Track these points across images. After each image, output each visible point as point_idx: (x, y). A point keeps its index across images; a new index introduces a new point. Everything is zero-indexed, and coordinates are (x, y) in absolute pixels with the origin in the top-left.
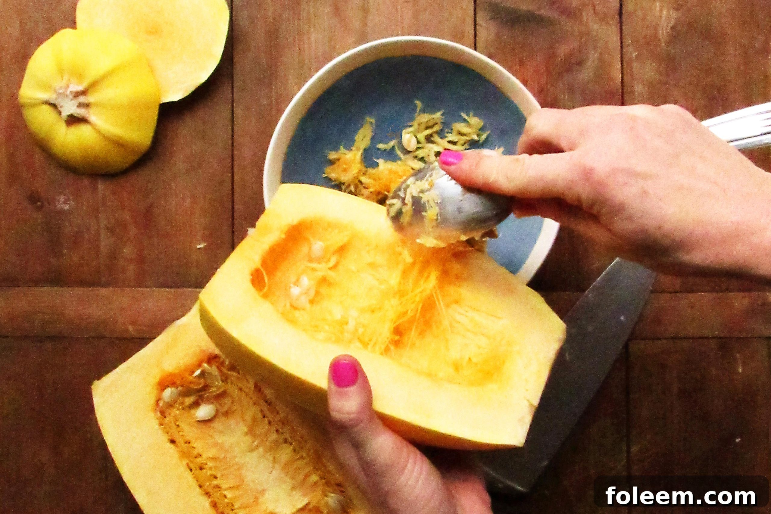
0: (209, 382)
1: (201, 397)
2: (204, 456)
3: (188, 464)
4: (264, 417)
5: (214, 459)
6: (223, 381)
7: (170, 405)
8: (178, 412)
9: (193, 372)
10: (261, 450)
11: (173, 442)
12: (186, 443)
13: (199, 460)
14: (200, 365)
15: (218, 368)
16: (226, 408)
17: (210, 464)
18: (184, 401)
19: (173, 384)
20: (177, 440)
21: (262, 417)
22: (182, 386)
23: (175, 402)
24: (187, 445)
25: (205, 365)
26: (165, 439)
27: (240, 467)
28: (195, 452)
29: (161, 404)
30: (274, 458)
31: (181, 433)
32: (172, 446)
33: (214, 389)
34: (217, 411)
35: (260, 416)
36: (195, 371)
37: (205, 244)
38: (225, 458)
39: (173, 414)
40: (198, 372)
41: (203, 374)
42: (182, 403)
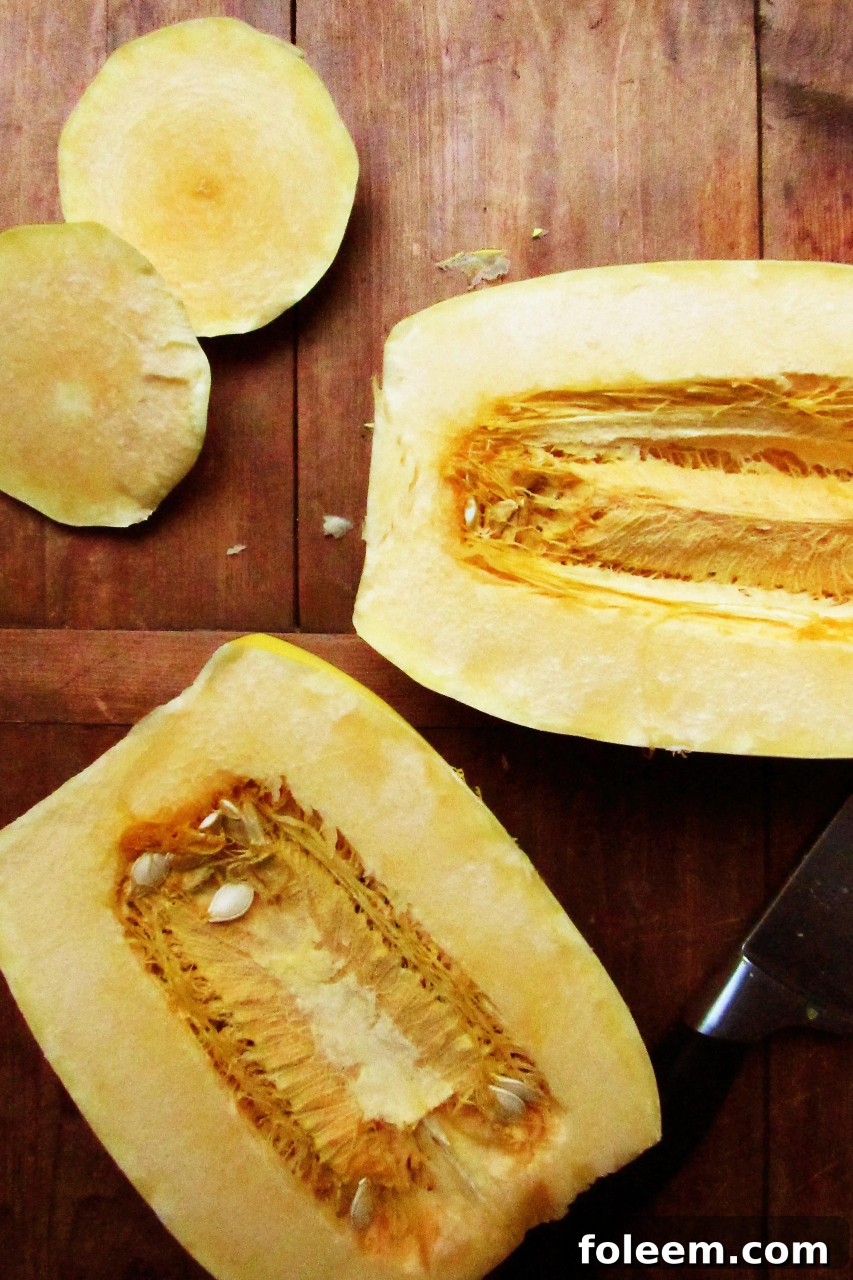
0: (236, 837)
1: (221, 870)
2: (228, 998)
3: (189, 1020)
4: (358, 909)
5: (248, 1003)
6: (268, 834)
7: (151, 891)
8: (168, 905)
9: (200, 820)
10: (351, 979)
11: (156, 969)
12: (184, 970)
13: (214, 1006)
14: (215, 806)
15: (257, 808)
16: (275, 890)
17: (240, 1016)
18: (180, 882)
19: (155, 846)
20: (166, 967)
21: (353, 909)
22: (174, 851)
23: (161, 883)
24: (188, 975)
25: (227, 803)
26: (135, 964)
27: (305, 1019)
28: (206, 992)
29: (128, 889)
30: (379, 996)
31: (176, 949)
32: (154, 979)
33: (248, 853)
34: (256, 895)
35: (349, 908)
36: (205, 818)
37: (243, 547)
38: (274, 998)
39: (155, 910)
40: (209, 820)
41: (223, 822)
42: (176, 887)
